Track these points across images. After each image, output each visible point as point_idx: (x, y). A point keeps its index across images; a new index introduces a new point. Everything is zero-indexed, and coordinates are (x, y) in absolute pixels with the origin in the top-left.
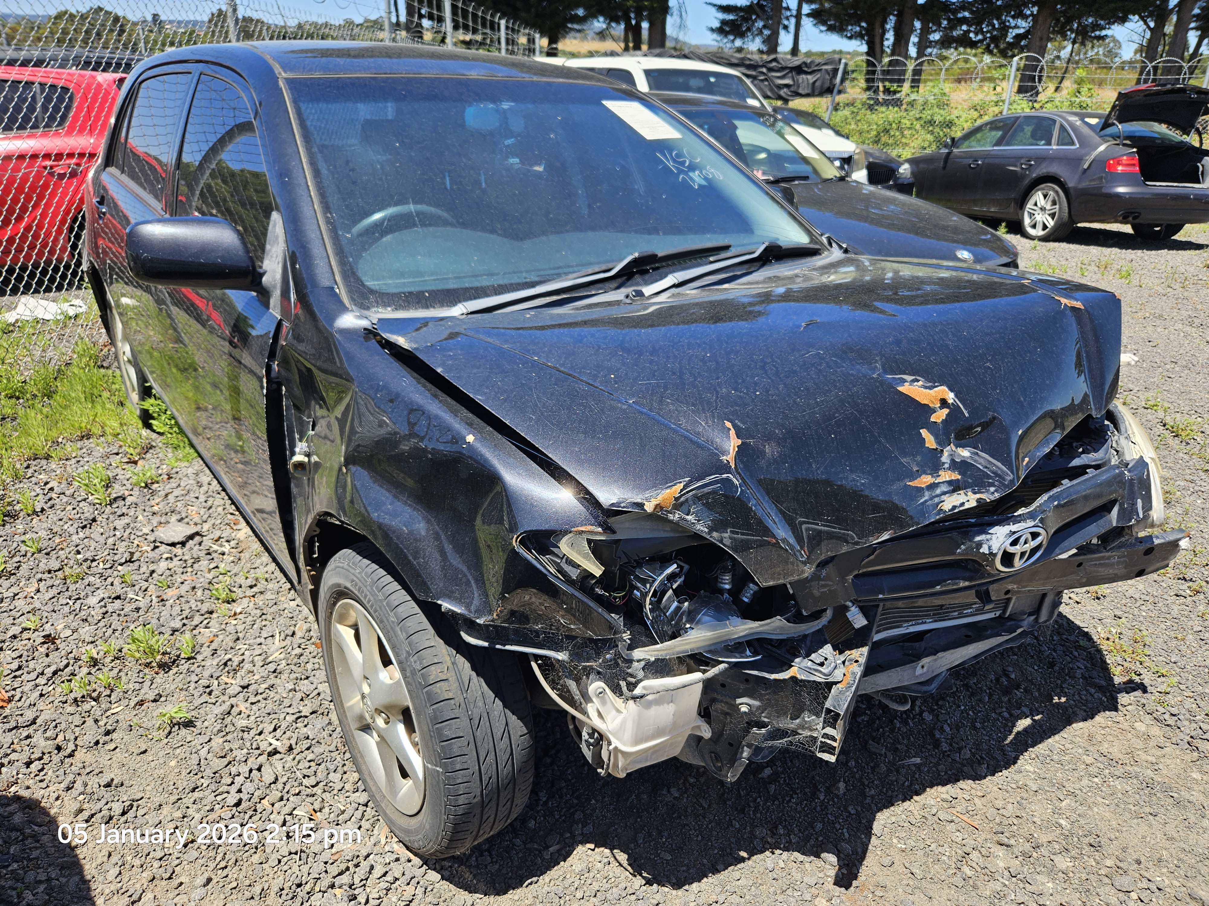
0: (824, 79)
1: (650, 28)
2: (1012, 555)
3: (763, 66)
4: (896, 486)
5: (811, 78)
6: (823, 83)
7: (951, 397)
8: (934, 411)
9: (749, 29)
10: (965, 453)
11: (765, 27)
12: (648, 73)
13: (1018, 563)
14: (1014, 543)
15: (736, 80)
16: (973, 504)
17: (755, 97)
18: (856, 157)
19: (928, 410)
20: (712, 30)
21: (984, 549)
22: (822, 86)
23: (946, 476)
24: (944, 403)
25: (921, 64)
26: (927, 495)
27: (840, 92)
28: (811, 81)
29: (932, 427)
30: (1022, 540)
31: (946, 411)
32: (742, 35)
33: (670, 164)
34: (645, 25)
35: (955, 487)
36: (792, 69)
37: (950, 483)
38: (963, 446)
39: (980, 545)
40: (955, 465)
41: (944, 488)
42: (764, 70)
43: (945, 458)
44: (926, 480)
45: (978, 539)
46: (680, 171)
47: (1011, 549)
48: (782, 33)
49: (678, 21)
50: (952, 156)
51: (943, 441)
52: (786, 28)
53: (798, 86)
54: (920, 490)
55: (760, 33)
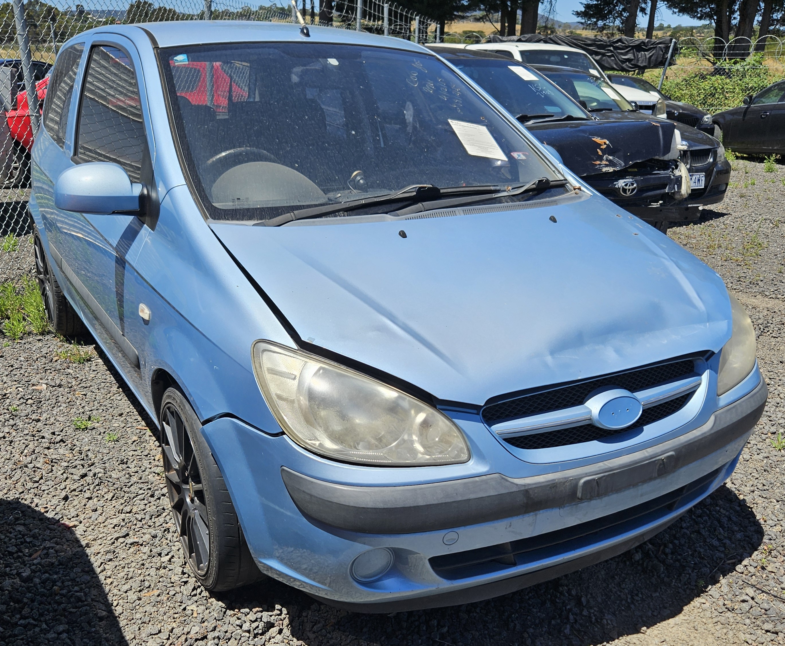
0: (659, 54)
1: (523, 16)
2: (626, 189)
3: (610, 46)
4: (589, 162)
5: (648, 54)
6: (657, 58)
7: (607, 142)
8: (602, 145)
9: (610, 12)
10: (611, 158)
11: (624, 10)
12: (522, 53)
13: (628, 194)
14: (626, 185)
15: (583, 57)
16: (612, 171)
17: (595, 68)
18: (659, 106)
19: (600, 145)
20: (578, 14)
21: (617, 186)
22: (656, 60)
23: (604, 162)
24: (605, 143)
25: (764, 40)
26: (598, 166)
27: (670, 64)
28: (648, 56)
29: (601, 150)
30: (628, 185)
31: (605, 146)
32: (604, 17)
33: (534, 89)
34: (519, 12)
35: (607, 166)
36: (633, 47)
37: (605, 164)
38: (611, 156)
39: (615, 185)
40: (607, 160)
41: (604, 166)
42: (612, 48)
43: (605, 157)
44: (598, 162)
45: (615, 183)
46: (537, 91)
47: (625, 187)
48: (639, 14)
49: (549, 6)
50: (749, 109)
51: (604, 154)
52: (643, 10)
53: (638, 60)
54: (596, 165)
55: (620, 15)
